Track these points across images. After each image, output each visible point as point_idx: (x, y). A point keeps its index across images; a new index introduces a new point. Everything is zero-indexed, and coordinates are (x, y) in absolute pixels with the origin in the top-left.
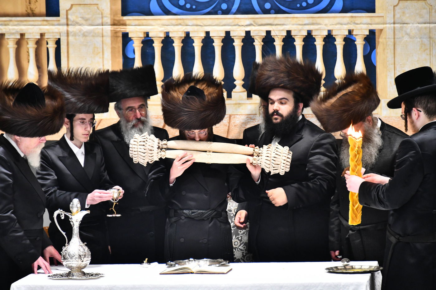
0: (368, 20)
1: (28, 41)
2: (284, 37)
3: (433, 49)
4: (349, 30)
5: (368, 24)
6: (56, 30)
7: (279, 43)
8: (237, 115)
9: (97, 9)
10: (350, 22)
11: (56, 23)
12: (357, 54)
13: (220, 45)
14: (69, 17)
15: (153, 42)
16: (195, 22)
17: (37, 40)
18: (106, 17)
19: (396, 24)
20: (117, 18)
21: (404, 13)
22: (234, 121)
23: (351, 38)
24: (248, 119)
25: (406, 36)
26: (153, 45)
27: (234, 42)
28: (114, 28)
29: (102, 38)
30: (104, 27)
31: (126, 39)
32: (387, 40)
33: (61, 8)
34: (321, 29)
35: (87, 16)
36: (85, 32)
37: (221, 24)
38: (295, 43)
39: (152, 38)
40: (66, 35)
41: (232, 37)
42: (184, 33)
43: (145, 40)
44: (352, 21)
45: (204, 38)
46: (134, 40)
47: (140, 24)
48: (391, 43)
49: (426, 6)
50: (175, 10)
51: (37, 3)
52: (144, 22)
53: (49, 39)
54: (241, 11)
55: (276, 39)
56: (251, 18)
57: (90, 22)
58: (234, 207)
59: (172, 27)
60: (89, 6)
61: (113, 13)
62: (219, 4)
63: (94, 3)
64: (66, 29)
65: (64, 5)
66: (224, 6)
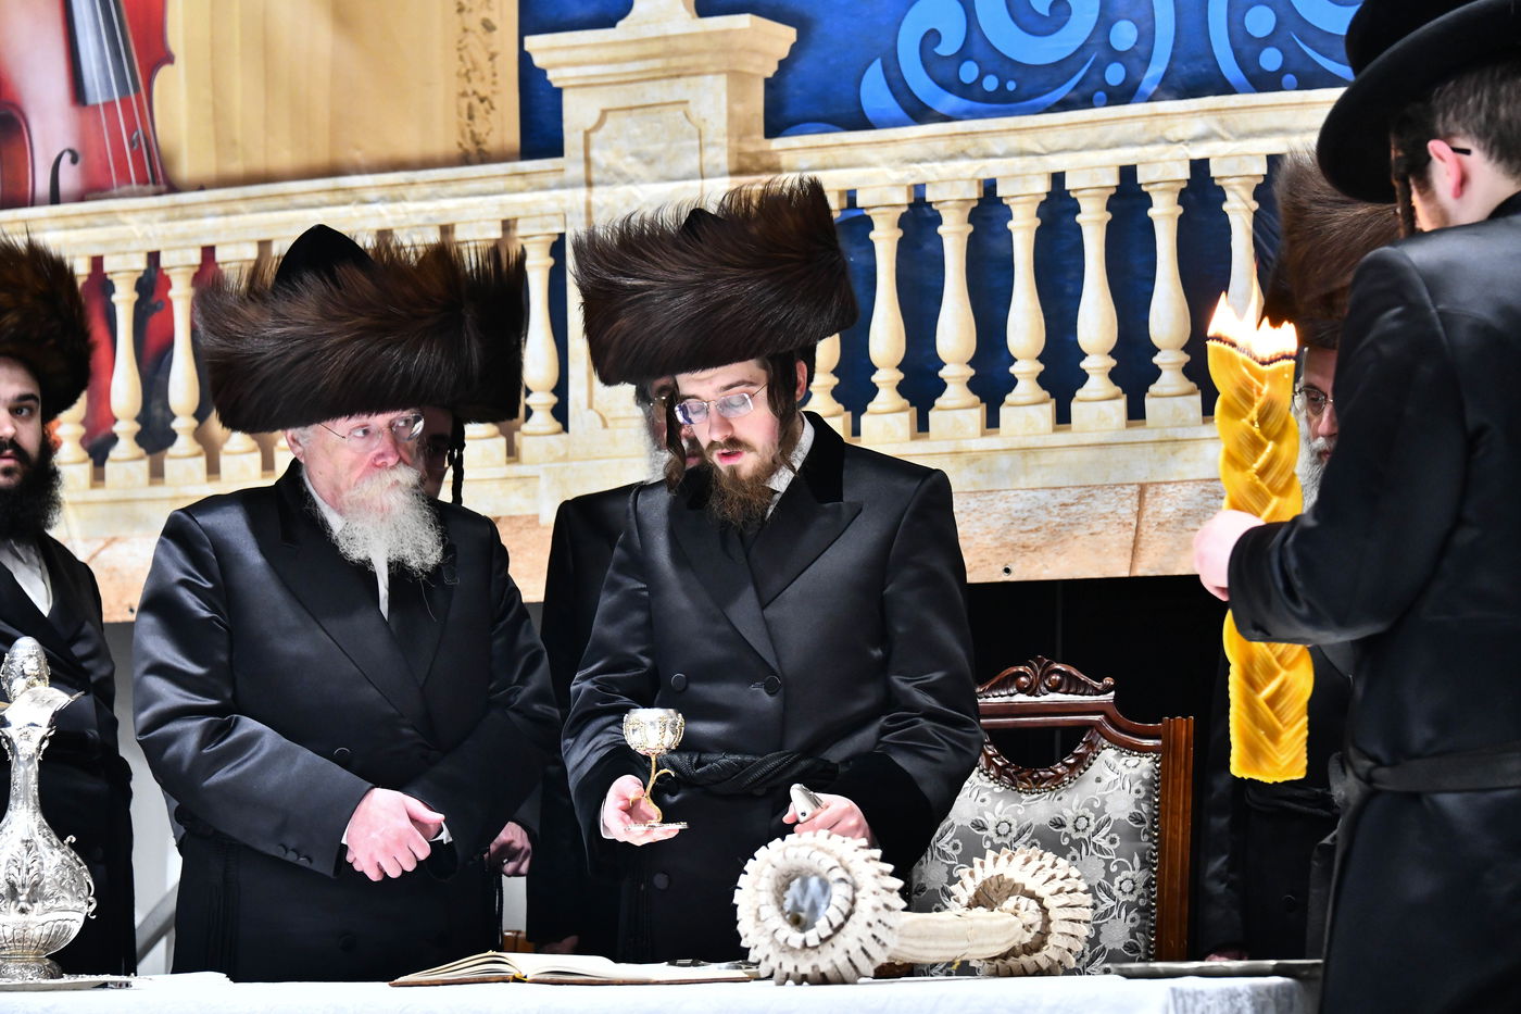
6: (553, 206)
8: (1166, 483)
9: (684, 117)
11: (552, 180)
13: (1099, 222)
14: (595, 154)
15: (868, 223)
16: (1015, 142)
18: (714, 144)
20: (750, 148)
22: (1156, 509)
24: (1207, 499)
26: (872, 235)
27: (1151, 206)
30: (707, 182)
33: (566, 126)
35: (653, 148)
36: (645, 204)
37: (1105, 143)
39: (866, 212)
40: (585, 219)
41: (1144, 188)
42: (975, 183)
43: (844, 219)
45: (1044, 197)
47: (829, 161)
50: (950, 102)
51: (493, 116)
52: (841, 155)
53: (529, 240)
54: (1178, 85)
56: (1209, 111)
57: (660, 168)
58: (1074, 808)
59: (937, 165)
60: (659, 112)
61: (738, 130)
62: (1099, 67)
63: (676, 99)
64: (584, 200)
65: (577, 114)
66: (1115, 75)
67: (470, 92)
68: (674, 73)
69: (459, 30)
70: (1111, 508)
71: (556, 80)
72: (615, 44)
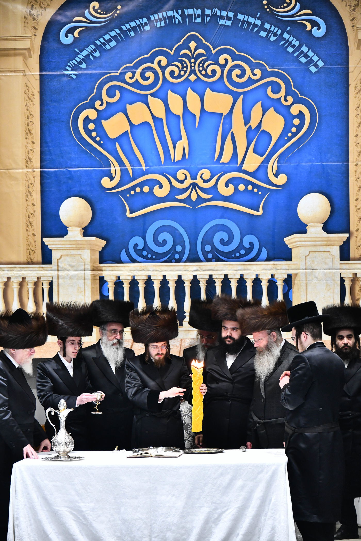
0: (286, 267)
1: (28, 283)
2: (223, 279)
3: (335, 288)
4: (272, 274)
5: (286, 270)
6: (50, 275)
7: (219, 284)
8: (186, 339)
9: (80, 258)
10: (272, 268)
11: (49, 269)
12: (278, 293)
13: (173, 286)
14: (59, 264)
15: (122, 283)
16: (155, 268)
17: (35, 282)
18: (87, 264)
19: (307, 269)
20: (96, 266)
21: (313, 261)
22: (184, 344)
23: (274, 280)
24: (195, 342)
25: (315, 279)
26: (123, 286)
27: (184, 283)
28: (93, 273)
29: (84, 280)
30: (85, 272)
31: (102, 281)
32: (301, 282)
33: (52, 258)
34: (251, 273)
35: (73, 264)
36: (71, 276)
37: (175, 270)
38: (231, 284)
39: (122, 281)
40: (57, 278)
41: (183, 280)
42: (146, 276)
43: (117, 282)
44: (274, 268)
45: (161, 280)
46: (108, 282)
47: (113, 269)
48: (303, 284)
49: (330, 256)
50: (140, 259)
51: (35, 254)
53: (44, 281)
54: (190, 260)
55: (216, 281)
56: (197, 265)
57: (75, 268)
59: (137, 272)
60: (75, 256)
61: (92, 261)
62: (173, 254)
63: (78, 254)
64: (57, 274)
65: (55, 255)
66: (177, 256)
67: (29, 249)
68: (78, 248)
69: (27, 235)
70: (175, 344)
71: (50, 248)
72: (64, 241)
